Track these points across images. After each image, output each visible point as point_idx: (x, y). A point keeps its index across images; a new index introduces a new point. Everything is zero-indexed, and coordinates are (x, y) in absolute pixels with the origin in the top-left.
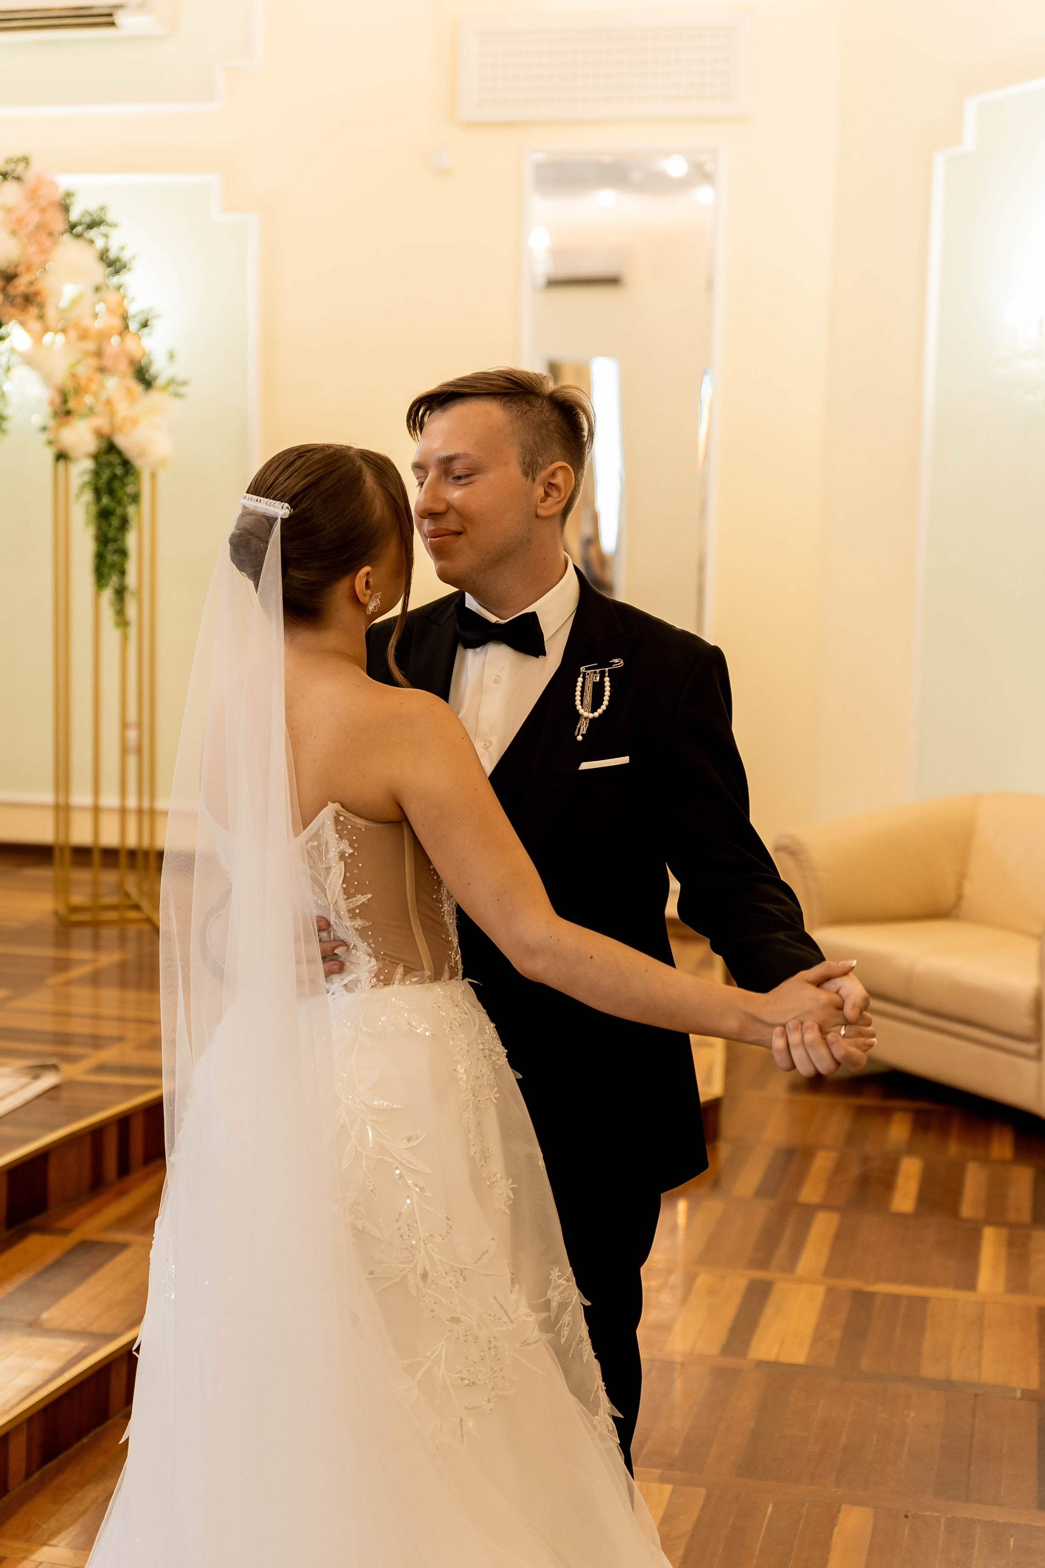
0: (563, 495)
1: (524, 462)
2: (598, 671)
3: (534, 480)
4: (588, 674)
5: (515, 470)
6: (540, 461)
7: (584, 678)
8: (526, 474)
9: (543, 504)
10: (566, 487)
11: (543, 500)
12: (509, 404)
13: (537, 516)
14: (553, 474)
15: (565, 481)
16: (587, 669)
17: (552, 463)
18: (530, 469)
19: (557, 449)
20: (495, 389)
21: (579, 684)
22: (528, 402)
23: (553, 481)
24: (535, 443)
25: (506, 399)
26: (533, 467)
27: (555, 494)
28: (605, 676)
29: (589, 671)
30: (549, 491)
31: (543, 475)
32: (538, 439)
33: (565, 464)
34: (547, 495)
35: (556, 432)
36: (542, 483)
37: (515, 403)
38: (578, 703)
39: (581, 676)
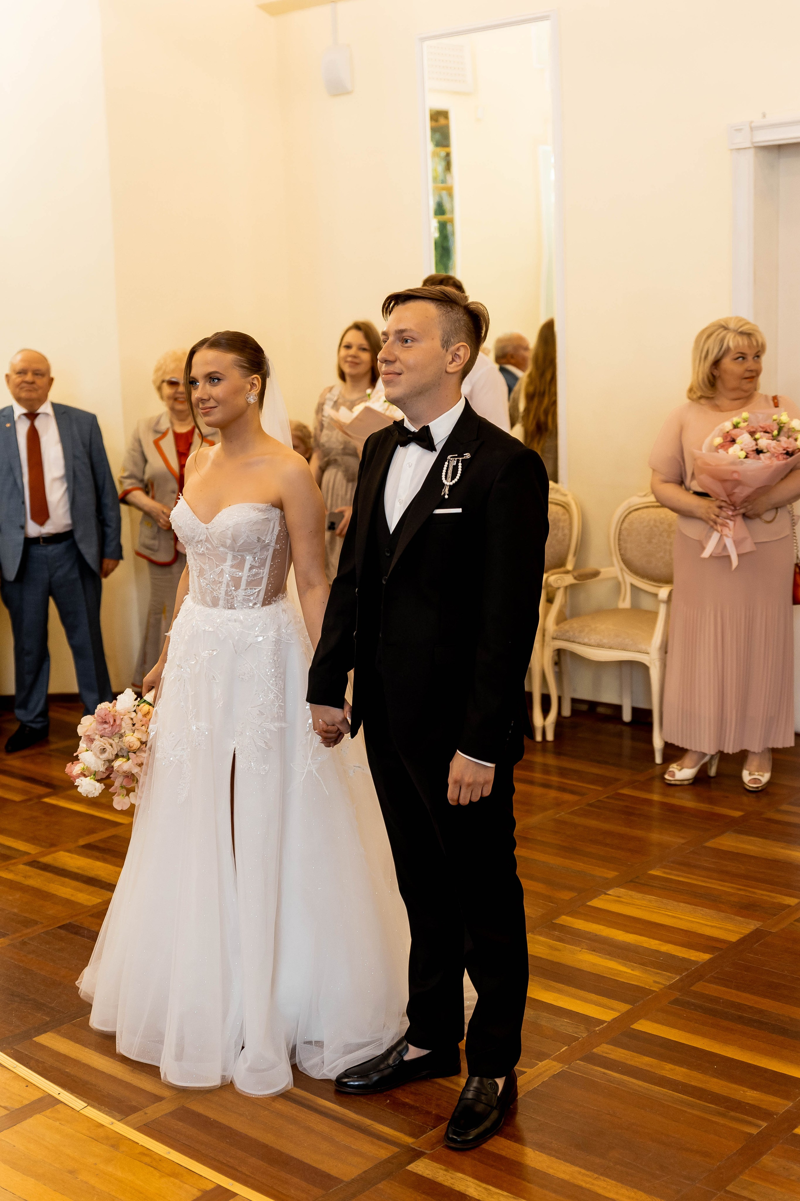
0: (462, 362)
1: (443, 340)
2: (456, 459)
3: (447, 350)
4: (451, 460)
5: (437, 343)
6: (452, 340)
7: (449, 462)
8: (443, 347)
9: (450, 365)
10: (464, 358)
11: (451, 363)
12: (440, 306)
13: (446, 372)
14: (458, 349)
15: (465, 354)
16: (451, 457)
17: (459, 342)
18: (446, 344)
19: (463, 336)
20: (432, 296)
21: (446, 466)
22: (451, 307)
23: (457, 353)
24: (451, 330)
25: (439, 303)
26: (447, 343)
27: (458, 360)
28: (459, 462)
29: (451, 459)
30: (455, 358)
31: (452, 348)
32: (453, 328)
33: (465, 344)
34: (453, 360)
35: (465, 326)
36: (452, 353)
37: (443, 306)
38: (443, 476)
39: (447, 461)
